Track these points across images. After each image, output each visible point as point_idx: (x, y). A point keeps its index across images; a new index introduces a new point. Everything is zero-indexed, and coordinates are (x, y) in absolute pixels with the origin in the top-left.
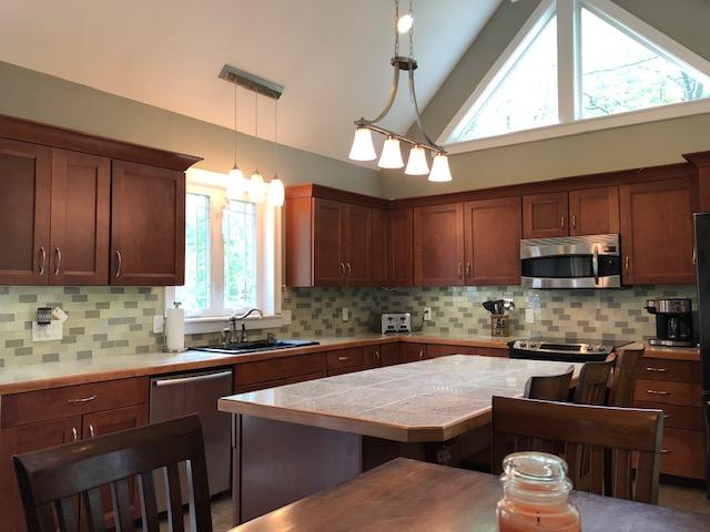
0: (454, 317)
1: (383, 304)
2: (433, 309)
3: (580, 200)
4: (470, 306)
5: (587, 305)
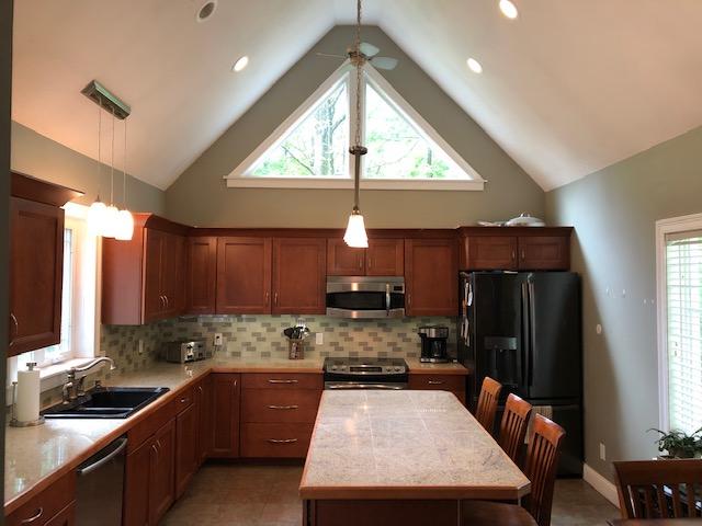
0: (248, 341)
1: (166, 330)
2: (224, 335)
4: (263, 330)
5: (367, 330)
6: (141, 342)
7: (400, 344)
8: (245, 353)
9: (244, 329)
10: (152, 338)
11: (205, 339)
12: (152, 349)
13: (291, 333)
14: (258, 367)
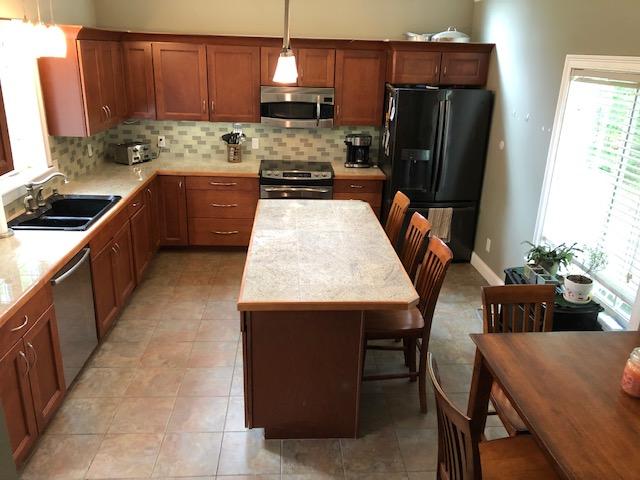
0: (189, 144)
2: (167, 137)
4: (203, 134)
5: (299, 136)
6: (89, 146)
7: (329, 149)
8: (188, 155)
9: (185, 133)
10: (100, 141)
11: (149, 141)
12: (100, 151)
13: (230, 139)
14: (199, 170)
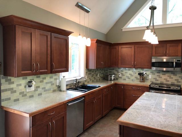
0: (128, 76)
1: (106, 72)
2: (121, 74)
3: (170, 46)
4: (132, 73)
6: (98, 74)
8: (127, 79)
9: (127, 73)
10: (102, 74)
11: (116, 75)
12: (102, 77)
13: (141, 74)
14: (131, 83)
